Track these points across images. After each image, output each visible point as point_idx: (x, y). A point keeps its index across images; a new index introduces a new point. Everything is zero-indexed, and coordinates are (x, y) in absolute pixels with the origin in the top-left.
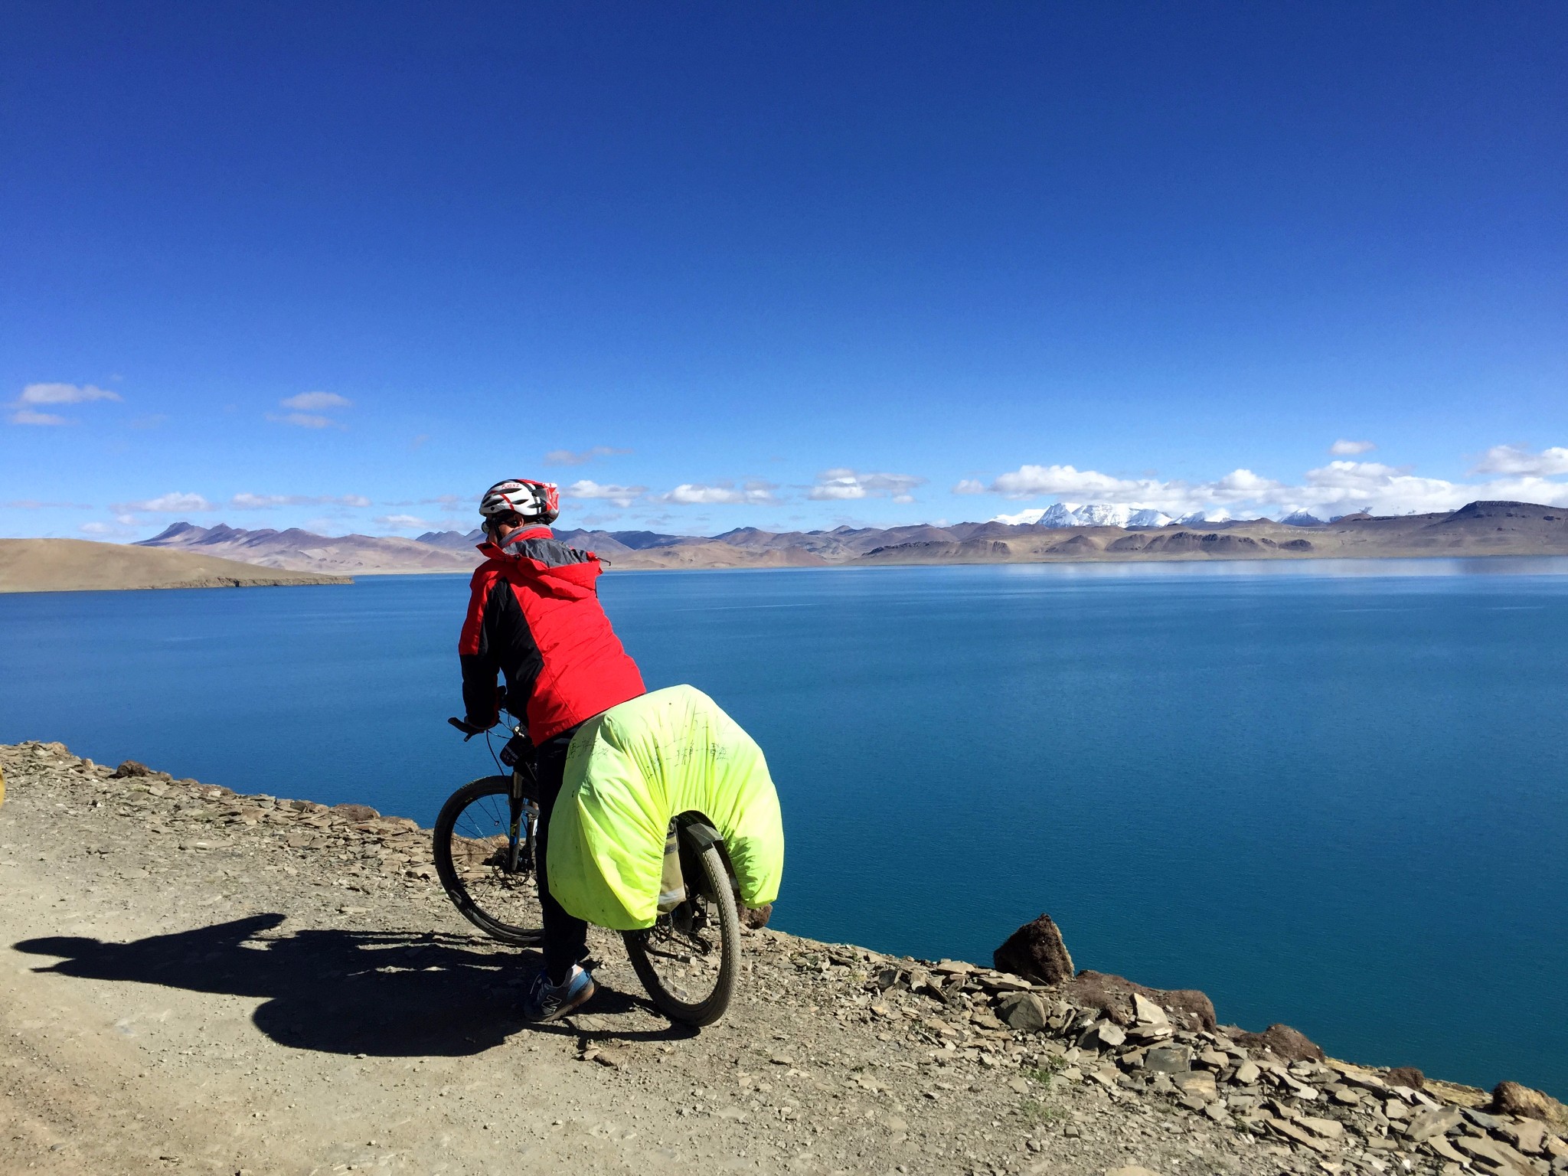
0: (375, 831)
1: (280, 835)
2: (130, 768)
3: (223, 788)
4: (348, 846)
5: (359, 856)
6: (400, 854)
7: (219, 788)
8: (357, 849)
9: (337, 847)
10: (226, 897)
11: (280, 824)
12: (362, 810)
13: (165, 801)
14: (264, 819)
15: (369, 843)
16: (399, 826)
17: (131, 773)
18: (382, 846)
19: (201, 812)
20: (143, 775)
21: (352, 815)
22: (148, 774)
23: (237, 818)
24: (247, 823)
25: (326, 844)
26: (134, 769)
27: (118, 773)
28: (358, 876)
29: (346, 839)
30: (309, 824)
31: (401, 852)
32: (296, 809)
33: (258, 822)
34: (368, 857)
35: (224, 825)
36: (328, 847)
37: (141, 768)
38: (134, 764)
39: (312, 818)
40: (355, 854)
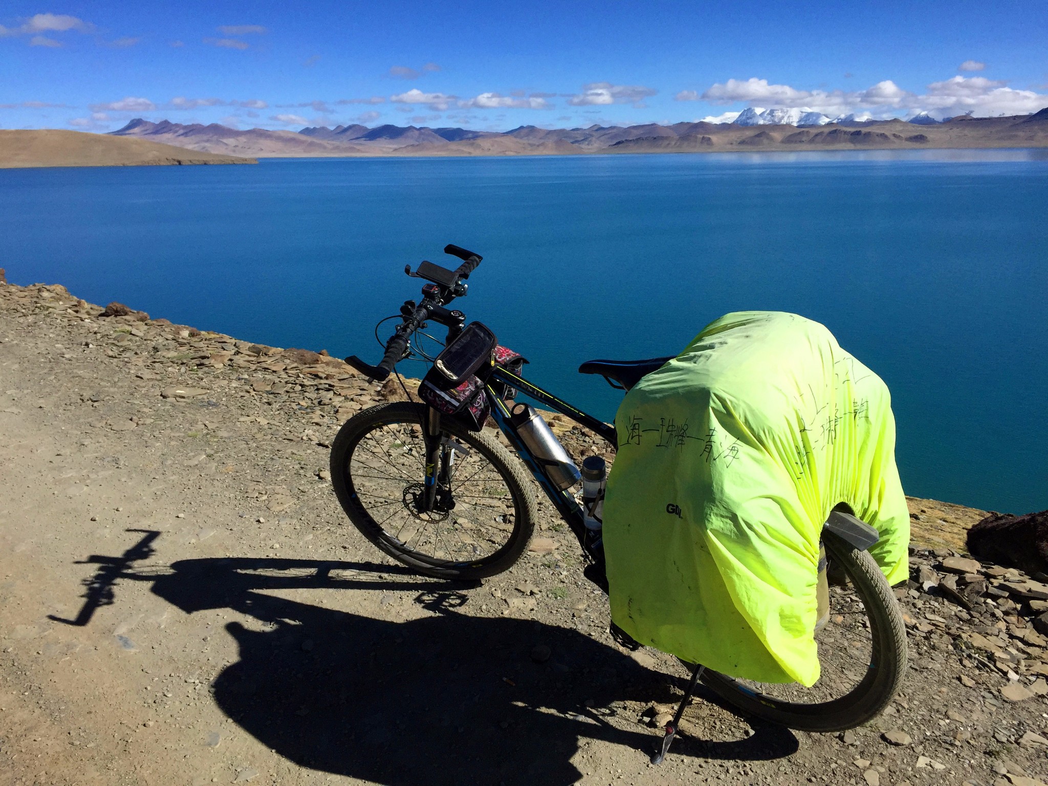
0: (324, 376)
1: (245, 379)
2: (115, 309)
3: (190, 328)
4: (305, 392)
5: (316, 402)
6: (352, 402)
7: (187, 328)
8: (313, 395)
9: (295, 392)
10: (209, 456)
11: (243, 368)
12: (308, 355)
13: (145, 342)
14: (229, 363)
15: (322, 389)
16: (342, 371)
17: (117, 313)
18: (335, 393)
19: (176, 354)
20: (126, 314)
21: (301, 360)
22: (130, 313)
23: (206, 362)
24: (215, 366)
25: (285, 389)
26: (119, 309)
27: (106, 312)
28: (320, 426)
29: (302, 386)
30: (268, 369)
31: (352, 400)
32: (254, 352)
33: (224, 365)
34: (325, 405)
35: (196, 367)
36: (287, 392)
37: (123, 309)
38: (118, 306)
39: (269, 362)
40: (312, 400)
